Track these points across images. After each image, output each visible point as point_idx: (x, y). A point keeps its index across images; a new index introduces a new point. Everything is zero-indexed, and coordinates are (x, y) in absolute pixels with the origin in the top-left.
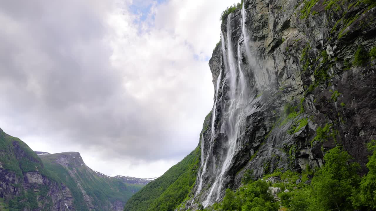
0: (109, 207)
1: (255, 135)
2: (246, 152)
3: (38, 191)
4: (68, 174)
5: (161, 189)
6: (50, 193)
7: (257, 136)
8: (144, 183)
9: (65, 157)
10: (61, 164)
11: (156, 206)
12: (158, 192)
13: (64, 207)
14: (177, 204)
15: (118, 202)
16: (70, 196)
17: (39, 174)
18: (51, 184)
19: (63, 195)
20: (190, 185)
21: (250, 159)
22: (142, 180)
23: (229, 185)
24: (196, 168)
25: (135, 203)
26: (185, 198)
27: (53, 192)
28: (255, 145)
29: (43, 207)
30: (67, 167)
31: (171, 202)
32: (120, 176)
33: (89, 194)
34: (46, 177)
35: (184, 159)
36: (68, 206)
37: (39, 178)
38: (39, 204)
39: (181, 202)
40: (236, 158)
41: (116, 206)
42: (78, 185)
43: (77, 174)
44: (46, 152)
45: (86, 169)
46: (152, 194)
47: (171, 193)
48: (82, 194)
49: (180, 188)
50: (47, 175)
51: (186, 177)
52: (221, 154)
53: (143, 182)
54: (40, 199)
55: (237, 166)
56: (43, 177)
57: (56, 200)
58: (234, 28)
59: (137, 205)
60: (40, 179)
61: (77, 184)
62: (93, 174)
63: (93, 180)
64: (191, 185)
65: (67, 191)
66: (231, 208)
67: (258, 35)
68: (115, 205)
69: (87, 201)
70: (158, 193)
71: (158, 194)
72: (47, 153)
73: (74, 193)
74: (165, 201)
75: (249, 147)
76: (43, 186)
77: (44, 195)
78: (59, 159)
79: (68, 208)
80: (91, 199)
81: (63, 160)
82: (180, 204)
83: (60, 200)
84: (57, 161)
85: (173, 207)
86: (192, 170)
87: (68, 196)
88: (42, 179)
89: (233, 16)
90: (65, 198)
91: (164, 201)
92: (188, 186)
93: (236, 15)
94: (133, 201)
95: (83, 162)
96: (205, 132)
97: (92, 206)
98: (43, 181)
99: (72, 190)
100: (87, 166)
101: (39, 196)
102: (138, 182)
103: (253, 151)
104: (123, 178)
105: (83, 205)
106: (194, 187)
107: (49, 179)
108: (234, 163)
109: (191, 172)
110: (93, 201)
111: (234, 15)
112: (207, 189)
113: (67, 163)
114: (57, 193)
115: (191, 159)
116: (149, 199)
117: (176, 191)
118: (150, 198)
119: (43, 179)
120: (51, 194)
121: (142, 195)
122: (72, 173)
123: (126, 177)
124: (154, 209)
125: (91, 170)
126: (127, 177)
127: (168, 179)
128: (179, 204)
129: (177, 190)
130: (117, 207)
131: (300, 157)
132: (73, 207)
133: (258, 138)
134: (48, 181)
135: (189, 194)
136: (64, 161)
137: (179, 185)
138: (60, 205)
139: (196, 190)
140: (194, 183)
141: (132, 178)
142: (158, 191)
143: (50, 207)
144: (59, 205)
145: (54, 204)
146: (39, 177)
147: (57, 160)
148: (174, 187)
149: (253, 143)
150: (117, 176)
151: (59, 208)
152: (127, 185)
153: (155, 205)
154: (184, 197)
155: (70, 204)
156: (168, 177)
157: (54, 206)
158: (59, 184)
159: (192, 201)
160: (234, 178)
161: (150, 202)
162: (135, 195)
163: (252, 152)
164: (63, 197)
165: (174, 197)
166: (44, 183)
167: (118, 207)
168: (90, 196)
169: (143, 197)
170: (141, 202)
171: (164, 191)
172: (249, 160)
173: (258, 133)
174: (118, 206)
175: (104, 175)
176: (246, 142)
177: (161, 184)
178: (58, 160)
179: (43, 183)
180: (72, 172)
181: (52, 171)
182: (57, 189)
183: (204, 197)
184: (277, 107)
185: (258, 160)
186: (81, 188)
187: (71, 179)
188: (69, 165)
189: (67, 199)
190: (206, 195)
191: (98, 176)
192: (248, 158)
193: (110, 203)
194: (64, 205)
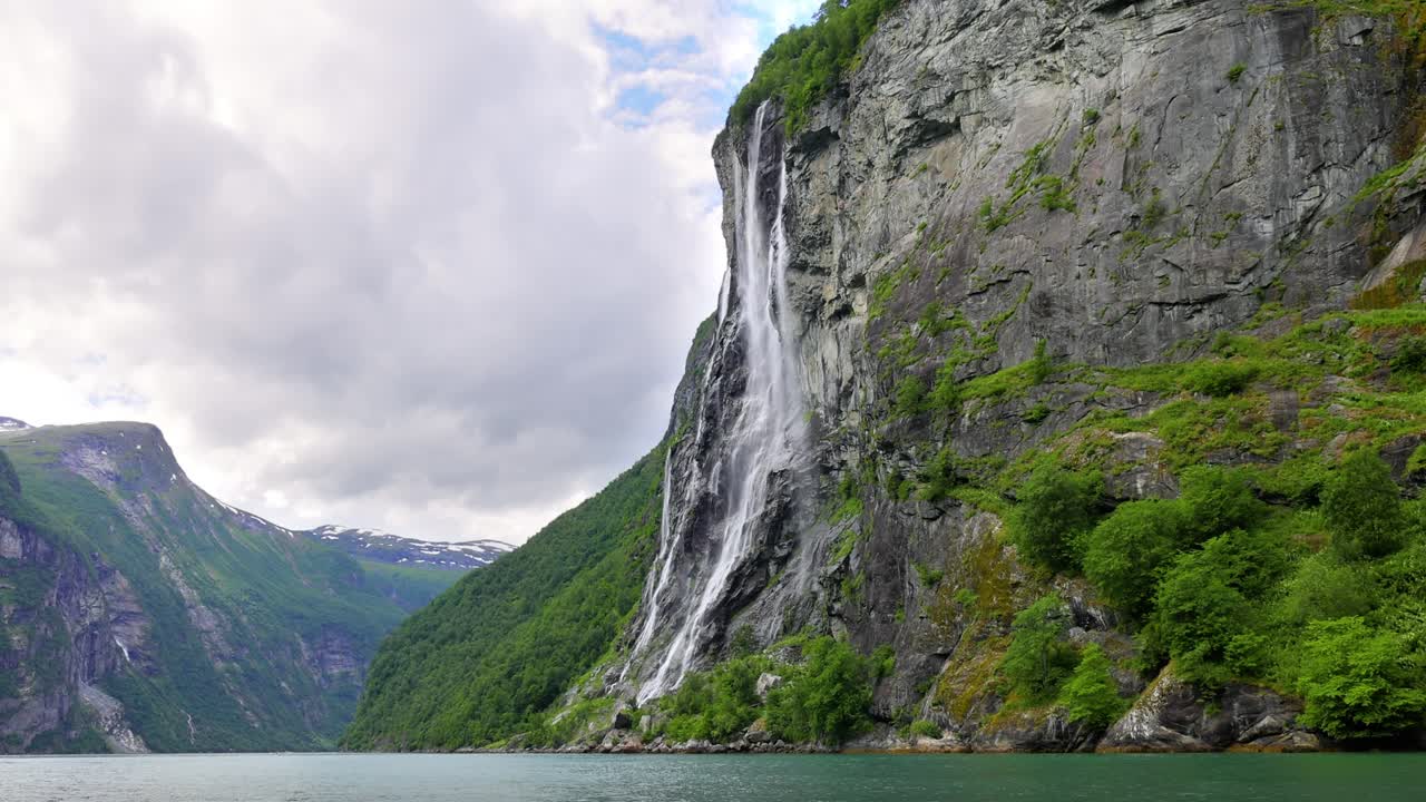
0: (296, 653)
1: (782, 528)
2: (759, 566)
3: (6, 585)
4: (119, 518)
5: (517, 605)
6: (55, 598)
7: (785, 532)
8: (438, 562)
9: (101, 444)
10: (85, 475)
11: (505, 672)
12: (505, 615)
13: (113, 652)
14: (576, 670)
15: (330, 635)
16: (135, 608)
17: (6, 519)
18: (58, 561)
19: (107, 604)
20: (623, 613)
21: (767, 585)
22: (431, 549)
23: (712, 647)
24: (643, 552)
25: (416, 649)
26: (605, 652)
27: (66, 590)
28: (781, 553)
29: (33, 651)
30: (110, 486)
31: (556, 665)
32: (333, 529)
33: (210, 603)
34: (35, 530)
35: (606, 489)
36: (129, 646)
37: (8, 534)
38: (15, 638)
39: (588, 666)
40: (736, 578)
41: (324, 651)
42: (161, 566)
43: (157, 519)
44: (8, 419)
45: (192, 496)
46: (481, 619)
47: (554, 633)
48: (180, 601)
49: (589, 615)
50: (38, 523)
51: (611, 580)
52: (702, 554)
53: (433, 558)
54: (18, 619)
55: (734, 600)
56: (24, 529)
57: (78, 622)
58: (770, 158)
59: (425, 656)
60: (11, 539)
61: (158, 558)
62: (221, 518)
63: (223, 545)
64: (626, 613)
65: (119, 586)
66: (690, 711)
67: (810, 259)
68: (321, 648)
69: (204, 628)
70: (504, 618)
71: (504, 621)
72: (13, 420)
73: (147, 596)
74: (538, 656)
75: (767, 556)
76: (25, 565)
77: (32, 603)
78: (76, 454)
79: (126, 654)
80: (222, 621)
81: (90, 456)
82: (587, 674)
83: (94, 625)
84: (66, 460)
85: (565, 682)
86: (632, 555)
87: (122, 607)
88: (19, 540)
89: (773, 116)
90: (112, 617)
91: (533, 658)
92: (615, 612)
93: (780, 115)
94: (408, 641)
95: (177, 470)
96: (677, 445)
97: (227, 650)
98: (23, 545)
99: (137, 583)
100: (194, 485)
101: (12, 608)
102: (411, 558)
103: (775, 567)
104: (349, 538)
105: (190, 647)
106: (634, 620)
107: (48, 542)
108: (728, 591)
109: (628, 563)
110: (229, 628)
111: (774, 111)
112: (662, 647)
113: (109, 473)
114: (81, 595)
115: (631, 497)
116: (470, 640)
117: (575, 626)
118: (472, 635)
119: (21, 537)
120: (59, 597)
121: (441, 621)
122: (134, 515)
123: (361, 532)
124: (499, 683)
125: (213, 500)
126: (367, 535)
127: (543, 567)
128: (584, 673)
129: (577, 621)
130: (327, 656)
131: (834, 616)
132: (149, 653)
133: (787, 538)
134: (42, 547)
135: (615, 642)
136: (97, 464)
137: (584, 607)
138: (97, 646)
139: (638, 635)
140: (636, 607)
141: (386, 539)
142: (506, 611)
143: (58, 650)
144: (93, 643)
145: (73, 639)
146: (7, 530)
147: (66, 455)
148: (568, 611)
149: (776, 548)
150: (322, 529)
151: (92, 655)
152: (369, 566)
153: (501, 669)
154: (601, 649)
155: (136, 641)
156: (544, 558)
157: (73, 649)
158: (87, 556)
159: (622, 669)
160: (725, 630)
161: (475, 652)
162: (415, 619)
163: (772, 568)
164: (109, 610)
165: (568, 648)
166: (30, 554)
167: (332, 657)
168: (217, 610)
169: (446, 628)
170: (438, 648)
171: (528, 611)
172: (762, 588)
173: (788, 525)
174: (333, 653)
175: (270, 526)
176: (761, 542)
177: (518, 586)
178: (72, 456)
179: (24, 554)
180: (135, 511)
181: (51, 502)
182: (79, 580)
183: (651, 669)
184: (832, 468)
185: (778, 593)
186: (173, 575)
187: (133, 538)
188: (118, 479)
189: (123, 618)
190: (655, 664)
191: (244, 528)
192: (761, 582)
193: (300, 640)
194: (112, 642)
